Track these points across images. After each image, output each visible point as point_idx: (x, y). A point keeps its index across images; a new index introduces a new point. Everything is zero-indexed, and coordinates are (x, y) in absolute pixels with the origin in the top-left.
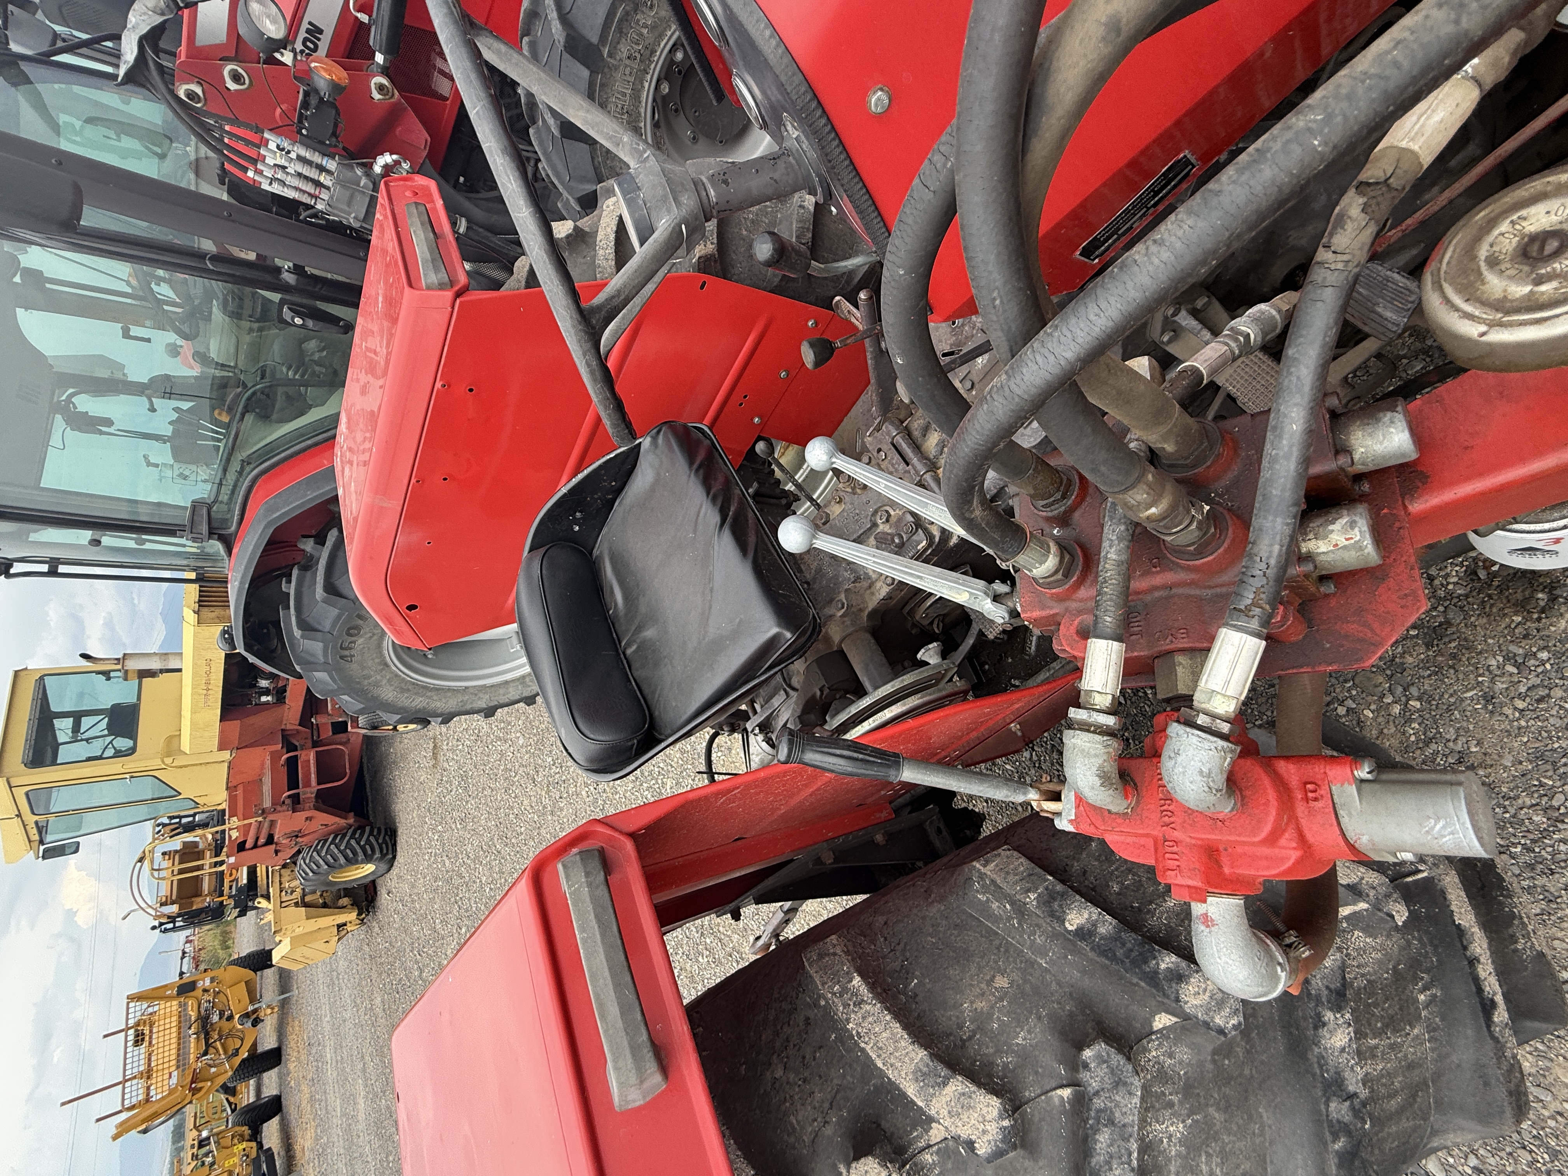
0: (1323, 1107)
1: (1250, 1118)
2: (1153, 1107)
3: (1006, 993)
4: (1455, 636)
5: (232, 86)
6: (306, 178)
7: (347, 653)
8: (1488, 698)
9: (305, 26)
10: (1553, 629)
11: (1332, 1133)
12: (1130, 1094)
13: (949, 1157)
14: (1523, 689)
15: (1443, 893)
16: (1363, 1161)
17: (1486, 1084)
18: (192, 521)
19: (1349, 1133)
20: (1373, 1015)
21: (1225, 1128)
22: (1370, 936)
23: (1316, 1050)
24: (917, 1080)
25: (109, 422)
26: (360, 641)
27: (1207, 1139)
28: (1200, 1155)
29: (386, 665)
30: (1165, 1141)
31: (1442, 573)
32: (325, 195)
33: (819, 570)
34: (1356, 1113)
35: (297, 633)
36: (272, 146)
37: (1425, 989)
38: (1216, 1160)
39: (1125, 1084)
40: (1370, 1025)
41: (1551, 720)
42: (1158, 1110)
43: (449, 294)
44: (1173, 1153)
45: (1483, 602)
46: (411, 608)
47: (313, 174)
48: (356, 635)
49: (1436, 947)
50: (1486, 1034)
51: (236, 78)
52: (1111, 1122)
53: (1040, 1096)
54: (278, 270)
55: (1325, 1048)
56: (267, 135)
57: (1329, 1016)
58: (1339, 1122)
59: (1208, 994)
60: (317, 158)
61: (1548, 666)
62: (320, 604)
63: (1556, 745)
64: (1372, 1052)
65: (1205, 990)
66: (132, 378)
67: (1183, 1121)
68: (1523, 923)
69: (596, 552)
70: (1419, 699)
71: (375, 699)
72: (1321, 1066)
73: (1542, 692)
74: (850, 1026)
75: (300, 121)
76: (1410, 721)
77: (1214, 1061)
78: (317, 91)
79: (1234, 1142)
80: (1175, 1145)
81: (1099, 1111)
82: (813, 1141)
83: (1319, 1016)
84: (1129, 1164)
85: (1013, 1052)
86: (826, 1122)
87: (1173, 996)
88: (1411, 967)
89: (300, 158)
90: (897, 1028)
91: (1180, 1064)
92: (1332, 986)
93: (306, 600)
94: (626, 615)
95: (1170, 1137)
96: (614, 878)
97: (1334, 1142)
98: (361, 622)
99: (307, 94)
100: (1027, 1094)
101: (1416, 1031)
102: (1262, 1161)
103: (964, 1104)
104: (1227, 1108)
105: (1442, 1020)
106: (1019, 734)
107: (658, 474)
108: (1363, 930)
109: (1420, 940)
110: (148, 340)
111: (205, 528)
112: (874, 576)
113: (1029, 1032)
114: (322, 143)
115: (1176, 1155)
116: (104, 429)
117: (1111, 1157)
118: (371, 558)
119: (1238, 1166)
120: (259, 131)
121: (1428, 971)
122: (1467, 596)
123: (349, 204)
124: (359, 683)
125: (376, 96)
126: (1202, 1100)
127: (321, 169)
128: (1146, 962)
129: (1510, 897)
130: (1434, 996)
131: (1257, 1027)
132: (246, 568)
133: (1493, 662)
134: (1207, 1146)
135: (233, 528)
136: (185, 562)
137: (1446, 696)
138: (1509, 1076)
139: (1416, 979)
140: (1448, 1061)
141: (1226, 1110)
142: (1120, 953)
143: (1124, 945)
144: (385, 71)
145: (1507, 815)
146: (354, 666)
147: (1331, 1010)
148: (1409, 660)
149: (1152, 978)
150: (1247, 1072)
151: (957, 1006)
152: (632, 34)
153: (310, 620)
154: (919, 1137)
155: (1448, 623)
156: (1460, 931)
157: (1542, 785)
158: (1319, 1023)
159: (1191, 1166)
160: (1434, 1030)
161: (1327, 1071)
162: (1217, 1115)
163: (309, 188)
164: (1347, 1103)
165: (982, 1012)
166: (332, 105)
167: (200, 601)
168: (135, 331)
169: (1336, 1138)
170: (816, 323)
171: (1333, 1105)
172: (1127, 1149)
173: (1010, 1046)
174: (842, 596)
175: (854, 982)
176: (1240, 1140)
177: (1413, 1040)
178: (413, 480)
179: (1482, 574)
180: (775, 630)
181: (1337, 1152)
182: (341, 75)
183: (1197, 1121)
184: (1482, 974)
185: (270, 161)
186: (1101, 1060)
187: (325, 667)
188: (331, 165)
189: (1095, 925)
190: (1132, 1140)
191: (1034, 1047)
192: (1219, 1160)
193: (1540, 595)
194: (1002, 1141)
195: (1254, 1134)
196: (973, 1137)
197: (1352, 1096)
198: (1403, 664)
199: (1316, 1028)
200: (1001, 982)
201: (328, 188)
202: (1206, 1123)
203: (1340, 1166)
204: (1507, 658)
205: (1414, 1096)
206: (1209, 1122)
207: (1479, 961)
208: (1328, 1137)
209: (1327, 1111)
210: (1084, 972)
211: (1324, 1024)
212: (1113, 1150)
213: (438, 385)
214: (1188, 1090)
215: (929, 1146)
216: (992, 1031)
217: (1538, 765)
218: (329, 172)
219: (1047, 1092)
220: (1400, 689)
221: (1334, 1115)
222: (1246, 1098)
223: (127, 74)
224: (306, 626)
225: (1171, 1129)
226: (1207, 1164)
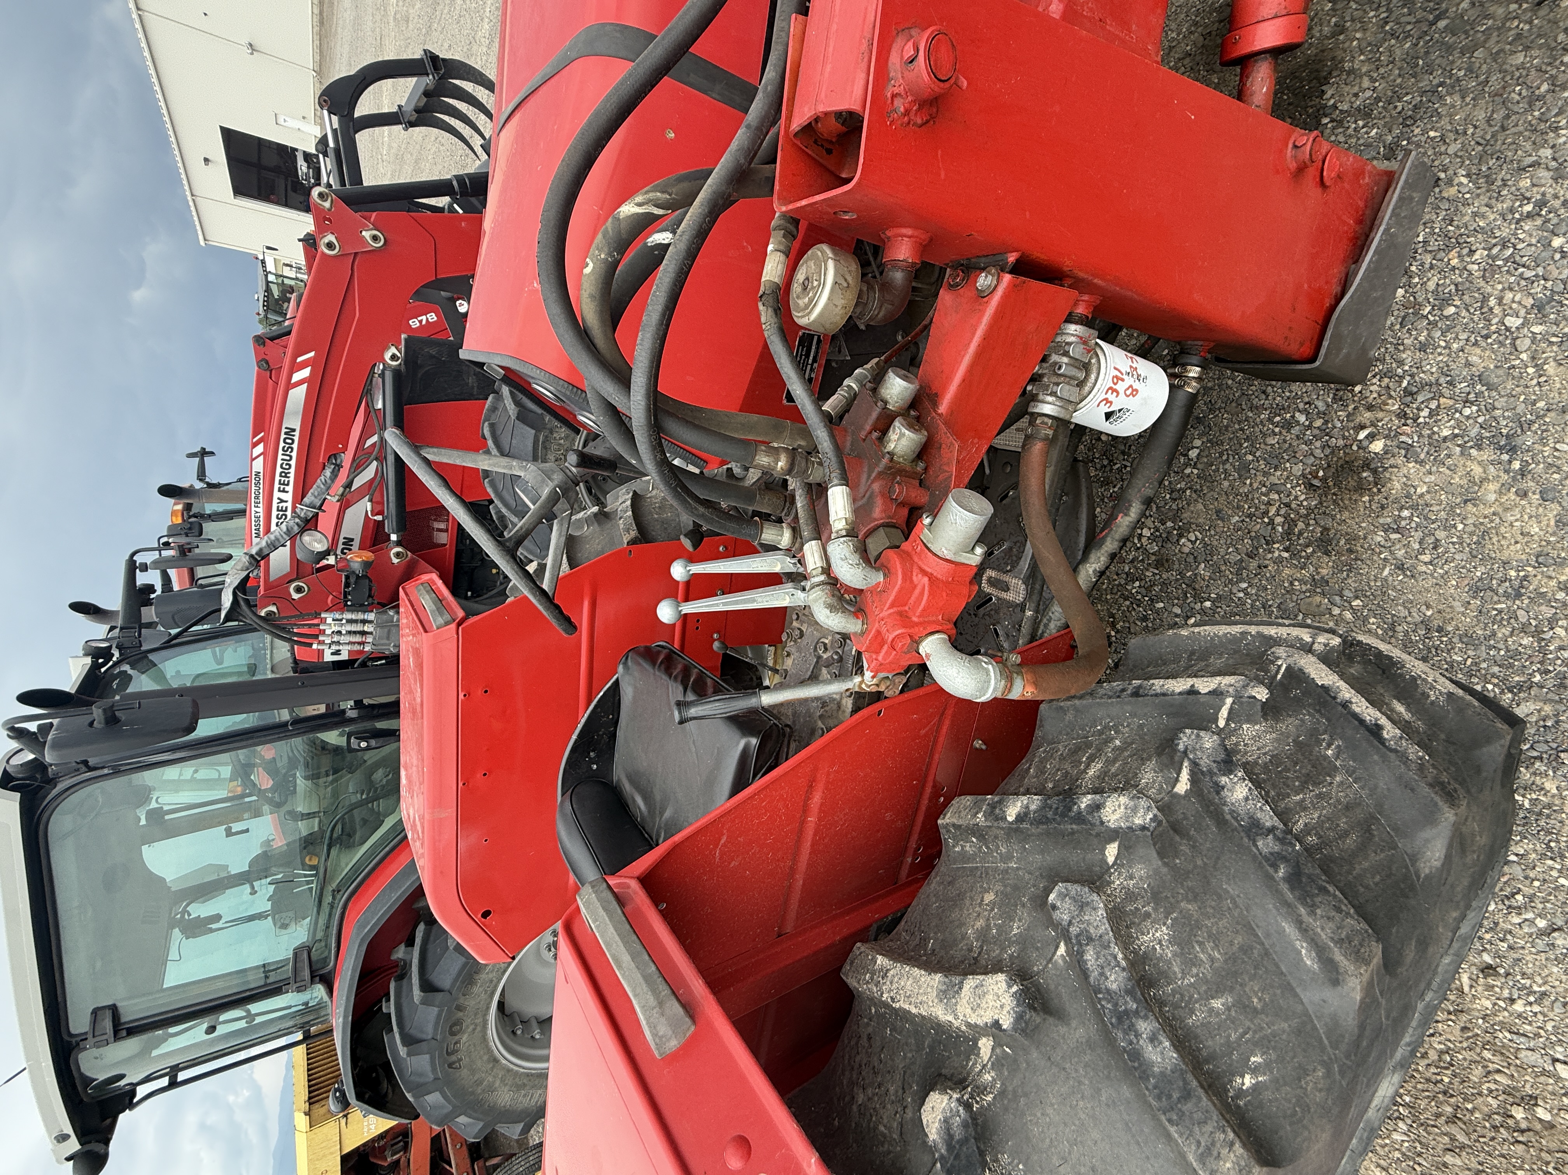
0: (1254, 849)
1: (1220, 897)
2: (1134, 923)
3: (994, 904)
4: (1338, 536)
5: (296, 596)
6: (355, 633)
7: (454, 1058)
8: (1401, 567)
9: (341, 540)
10: (1393, 492)
11: (1271, 866)
12: (1095, 909)
13: (1003, 1065)
14: (1416, 546)
15: (1301, 670)
16: (1309, 877)
17: (1412, 790)
18: (295, 970)
19: (1284, 859)
20: (1288, 778)
21: (1202, 914)
22: (1256, 724)
23: (1226, 809)
24: (941, 1001)
25: (217, 918)
26: (465, 1038)
27: (1191, 930)
28: (1193, 947)
29: (496, 1061)
30: (1157, 947)
31: (1292, 498)
32: (370, 639)
33: (795, 714)
34: (1281, 841)
35: (402, 1051)
36: (329, 621)
37: (1329, 746)
38: (1209, 945)
39: (1088, 904)
40: (1288, 786)
41: (1456, 557)
42: (1139, 924)
43: (453, 626)
44: (1170, 955)
45: (1334, 501)
46: (486, 914)
47: (359, 627)
48: (459, 1032)
49: (1319, 711)
50: (1384, 750)
51: (299, 590)
52: (1090, 939)
53: (1046, 965)
54: (343, 712)
55: (1232, 804)
56: (323, 615)
57: (1224, 780)
58: (1271, 854)
59: (1122, 807)
60: (360, 616)
61: (1415, 519)
62: (422, 1007)
63: (1479, 574)
64: (1301, 806)
65: (1119, 806)
66: (234, 871)
67: (1164, 924)
68: (1424, 680)
69: (615, 779)
70: (1357, 598)
71: (492, 1108)
72: (1236, 819)
73: (1431, 540)
74: (885, 996)
75: (345, 597)
76: (1365, 620)
77: (1166, 864)
78: (354, 572)
79: (1217, 923)
80: (1168, 947)
81: (1077, 936)
82: (901, 1134)
83: (1217, 784)
84: (1119, 966)
85: (1014, 942)
86: (905, 1108)
87: (1098, 823)
88: (1312, 735)
89: (350, 621)
90: (916, 971)
91: (1141, 879)
92: (1219, 759)
93: (406, 1011)
94: (649, 812)
95: (1160, 942)
96: (628, 908)
97: (1276, 872)
98: (461, 1014)
99: (347, 577)
100: (1035, 969)
101: (1338, 779)
102: (1250, 929)
103: (979, 993)
104: (1195, 897)
105: (1354, 761)
106: (984, 747)
107: (636, 687)
108: (1248, 721)
109: (1309, 714)
110: (247, 831)
111: (307, 973)
112: (837, 697)
113: (1020, 920)
114: (362, 605)
115: (1173, 956)
116: (214, 926)
117: (1102, 968)
118: (441, 872)
119: (1231, 943)
120: (317, 615)
121: (1325, 732)
122: (1321, 503)
123: (388, 638)
124: (473, 1093)
125: (395, 561)
126: (1172, 900)
127: (364, 622)
128: (1070, 810)
129: (1404, 666)
130: (1338, 746)
131: (1192, 826)
132: (348, 998)
133: (1379, 539)
134: (1195, 936)
135: (332, 964)
136: (291, 1023)
137: (1372, 584)
138: (1422, 772)
139: (1319, 742)
140: (1379, 790)
141: (1195, 898)
142: (1050, 815)
143: (1051, 808)
144: (399, 543)
145: (1502, 653)
146: (465, 1072)
147: (1224, 775)
148: (1324, 572)
149: (1079, 818)
150: (1199, 862)
151: (964, 936)
152: (554, 447)
153: (413, 1032)
154: (974, 1064)
155: (1326, 529)
156: (1325, 689)
157: (1500, 612)
158: (1219, 788)
159: (1191, 959)
160: (1354, 772)
161: (1242, 820)
162: (1190, 907)
163: (358, 639)
164: (1271, 837)
165: (982, 928)
166: (365, 577)
167: (310, 1098)
168: (236, 827)
169: (1276, 867)
170: (726, 547)
171: (1260, 844)
172: (1111, 954)
173: (1009, 940)
174: (820, 724)
175: (879, 962)
176: (1220, 919)
177: (1338, 786)
178: (460, 784)
179: (1316, 482)
180: (742, 743)
181: (1284, 878)
182: (368, 555)
183: (1176, 918)
184: (1357, 710)
185: (328, 632)
186: (1062, 896)
187: (437, 1085)
188: (371, 616)
189: (1027, 807)
190: (1112, 945)
191: (1028, 929)
192: (1212, 944)
193: (1365, 475)
194: (1018, 1005)
195: (1229, 908)
196: (996, 1017)
197: (1272, 830)
198: (1322, 578)
199: (1218, 793)
200: (989, 897)
201: (371, 633)
202: (1184, 917)
203: (1292, 889)
204: (1385, 531)
205: (1369, 830)
206: (1186, 916)
207: (1351, 703)
208: (1271, 870)
209: (1258, 850)
210: (1042, 852)
211: (1223, 788)
212: (1101, 961)
213: (461, 696)
214: (1156, 897)
215: (984, 1066)
216: (994, 937)
217: (1482, 598)
218: (370, 622)
219: (1051, 959)
220: (1337, 598)
221: (1265, 850)
222: (1208, 882)
223: (226, 616)
224: (410, 1041)
225: (1157, 935)
226: (1203, 952)
